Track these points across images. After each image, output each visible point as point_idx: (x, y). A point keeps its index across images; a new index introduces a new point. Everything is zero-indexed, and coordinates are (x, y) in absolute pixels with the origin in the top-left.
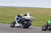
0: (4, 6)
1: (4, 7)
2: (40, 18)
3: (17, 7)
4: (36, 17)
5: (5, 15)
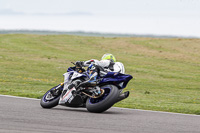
0: (44, 32)
1: (45, 34)
2: (186, 79)
3: (97, 34)
4: (173, 74)
5: (49, 65)
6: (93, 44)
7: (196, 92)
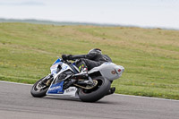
6: (44, 31)
7: (135, 75)
